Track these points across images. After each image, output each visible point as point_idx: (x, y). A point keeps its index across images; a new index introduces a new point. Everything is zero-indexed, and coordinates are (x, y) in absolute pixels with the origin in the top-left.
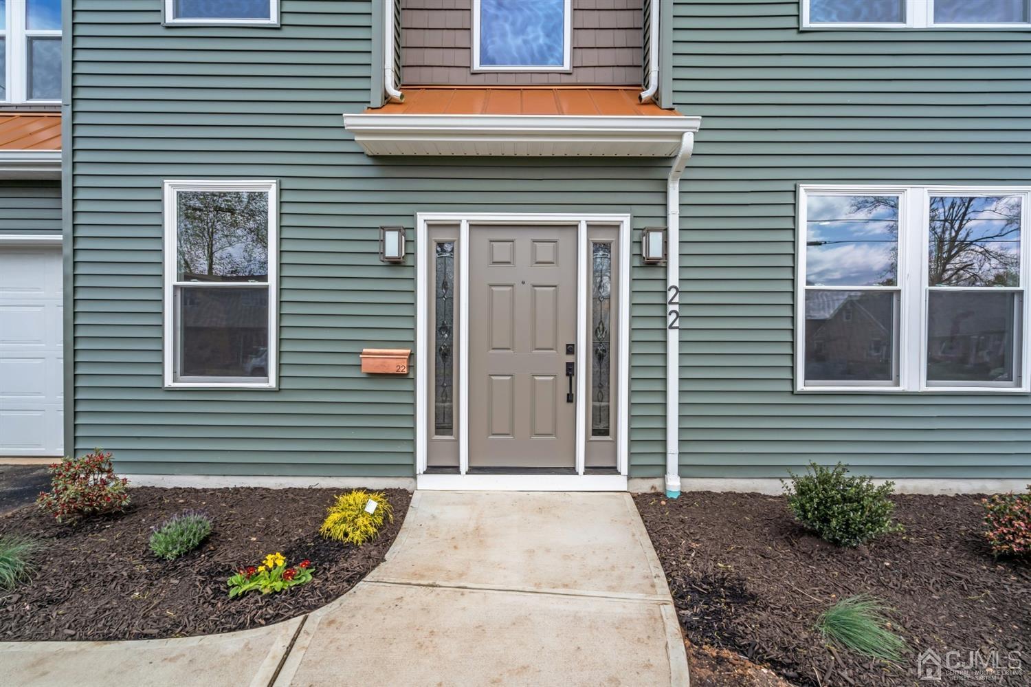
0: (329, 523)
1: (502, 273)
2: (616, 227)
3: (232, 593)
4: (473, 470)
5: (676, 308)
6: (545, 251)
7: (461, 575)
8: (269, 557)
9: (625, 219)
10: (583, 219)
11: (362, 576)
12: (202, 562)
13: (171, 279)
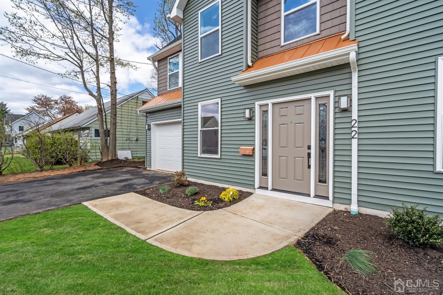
0: (221, 195)
1: (284, 120)
2: (328, 96)
3: (195, 204)
4: (273, 190)
5: (356, 129)
6: (299, 110)
7: (245, 214)
8: (203, 198)
9: (331, 93)
10: (312, 96)
11: (222, 208)
12: (193, 198)
13: (200, 128)
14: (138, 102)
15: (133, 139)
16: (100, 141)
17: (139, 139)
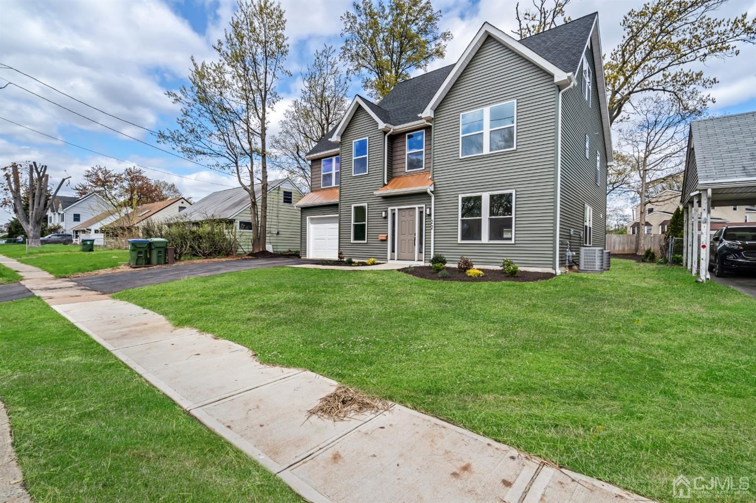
2: (423, 207)
4: (398, 260)
5: (433, 225)
6: (410, 214)
10: (416, 206)
13: (353, 223)
14: (280, 192)
15: (274, 232)
16: (252, 234)
17: (280, 233)
